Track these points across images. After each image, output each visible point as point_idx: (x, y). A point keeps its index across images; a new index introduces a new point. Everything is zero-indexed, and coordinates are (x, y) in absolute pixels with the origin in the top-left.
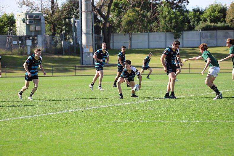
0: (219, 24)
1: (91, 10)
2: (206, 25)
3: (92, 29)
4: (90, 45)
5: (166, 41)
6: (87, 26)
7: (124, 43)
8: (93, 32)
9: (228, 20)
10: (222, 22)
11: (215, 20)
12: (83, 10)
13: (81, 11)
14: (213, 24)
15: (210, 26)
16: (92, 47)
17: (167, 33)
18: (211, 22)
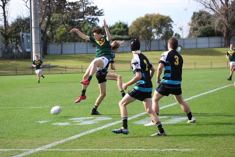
0: (125, 37)
1: (39, 26)
2: (115, 37)
3: (39, 40)
4: (38, 52)
5: (87, 49)
6: (36, 38)
7: (57, 50)
8: (40, 42)
9: (130, 33)
10: (126, 35)
11: (121, 33)
12: (33, 26)
13: (32, 27)
14: (120, 36)
15: (119, 38)
16: (40, 53)
17: (88, 43)
18: (119, 35)
